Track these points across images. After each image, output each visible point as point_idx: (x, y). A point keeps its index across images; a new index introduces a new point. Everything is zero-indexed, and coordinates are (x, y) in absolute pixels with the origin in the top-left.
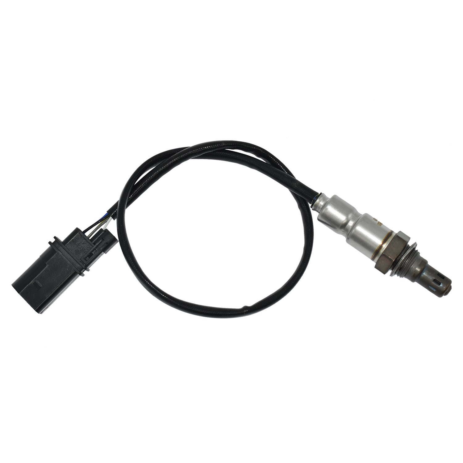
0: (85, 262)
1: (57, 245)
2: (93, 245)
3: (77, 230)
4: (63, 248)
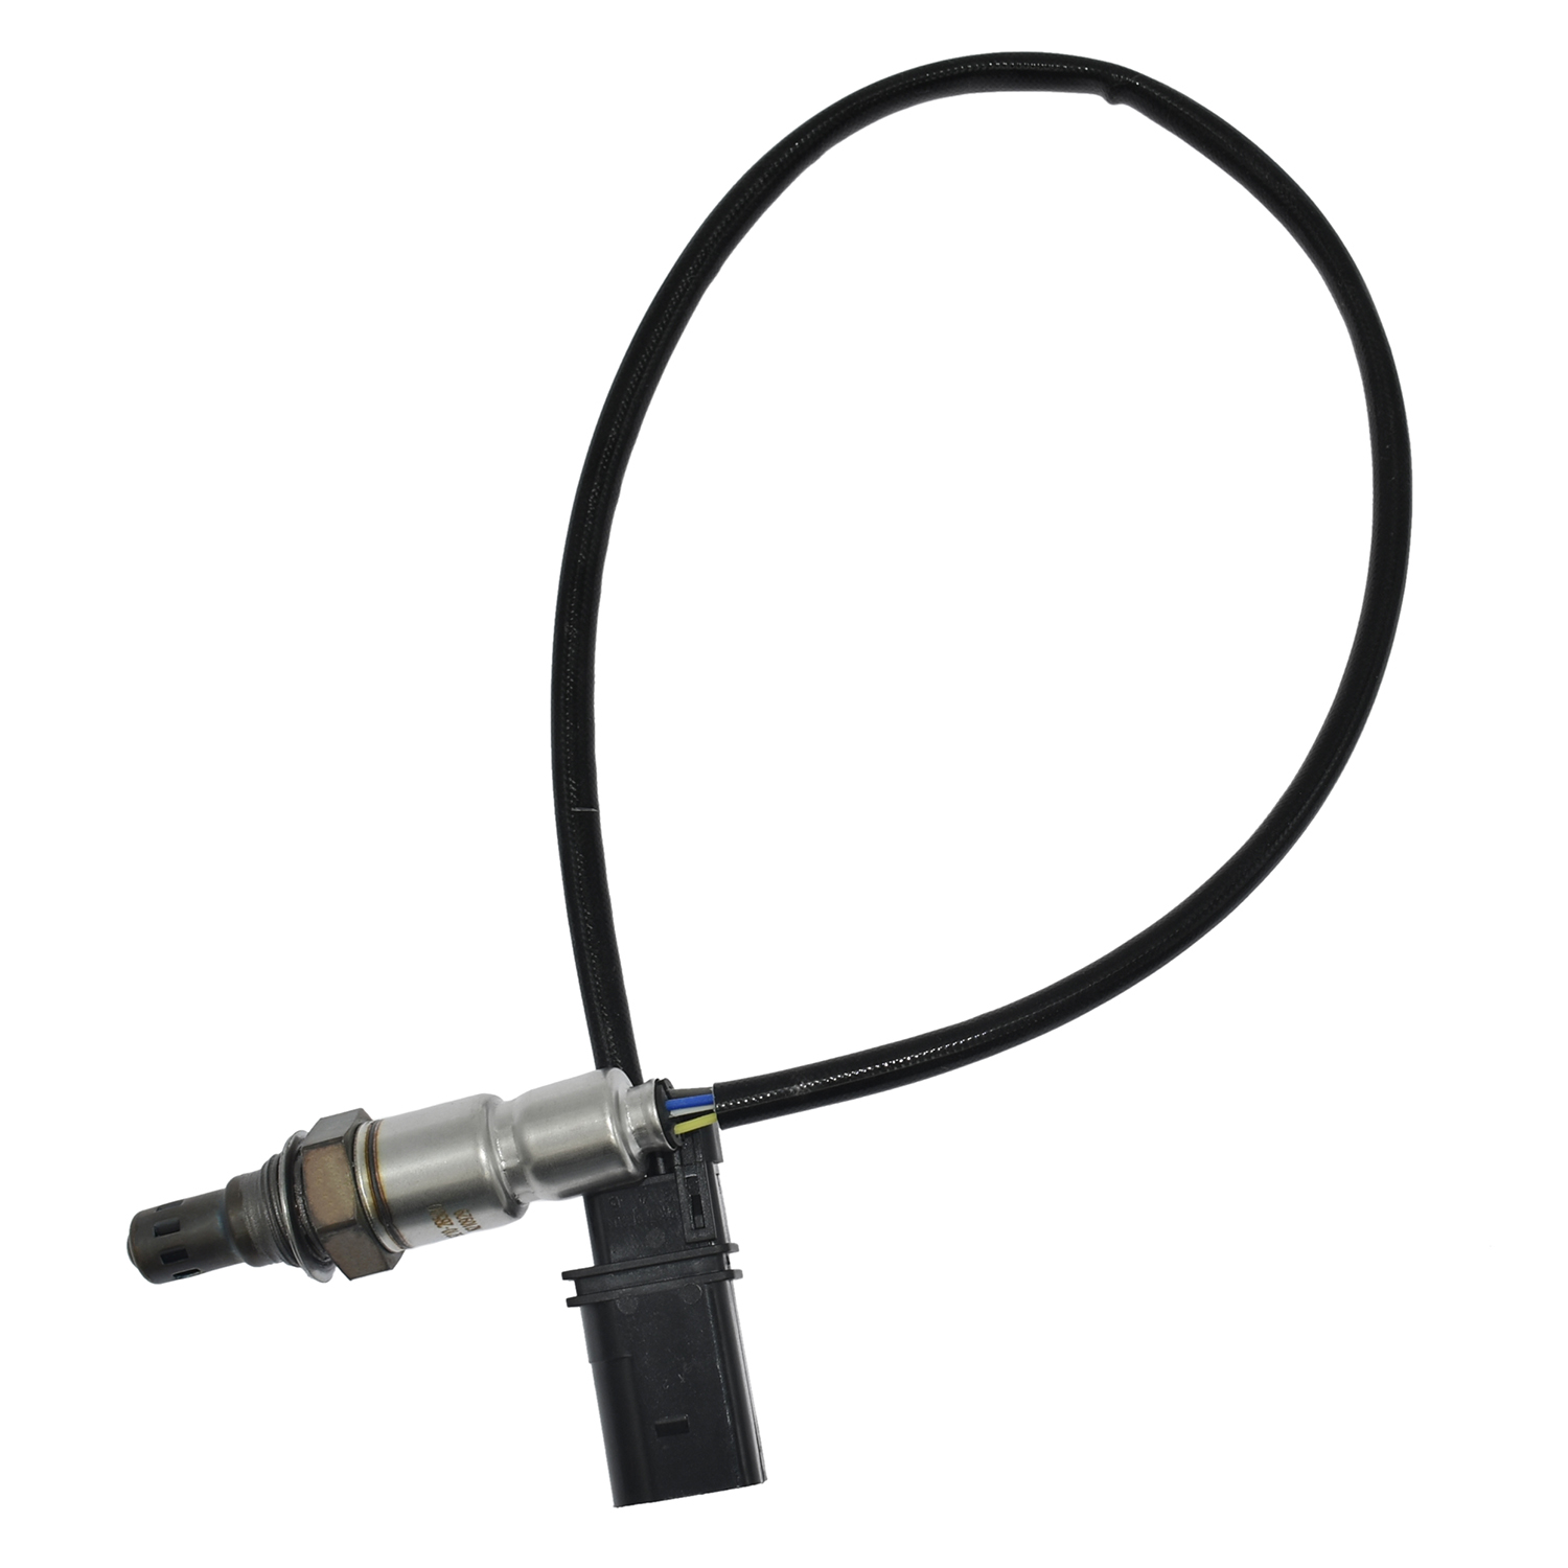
0: (703, 1235)
1: (594, 1287)
2: (669, 1177)
4: (615, 1273)
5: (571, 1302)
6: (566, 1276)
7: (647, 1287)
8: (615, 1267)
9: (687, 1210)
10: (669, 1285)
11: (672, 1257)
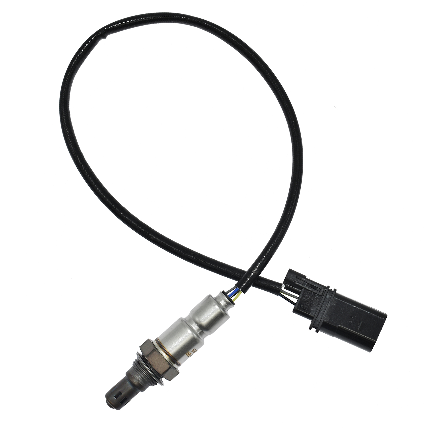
0: (322, 290)
1: (317, 323)
3: (295, 311)
4: (317, 317)
5: (317, 331)
6: (310, 328)
7: (325, 311)
8: (316, 315)
9: (313, 290)
10: (329, 305)
11: (322, 301)
